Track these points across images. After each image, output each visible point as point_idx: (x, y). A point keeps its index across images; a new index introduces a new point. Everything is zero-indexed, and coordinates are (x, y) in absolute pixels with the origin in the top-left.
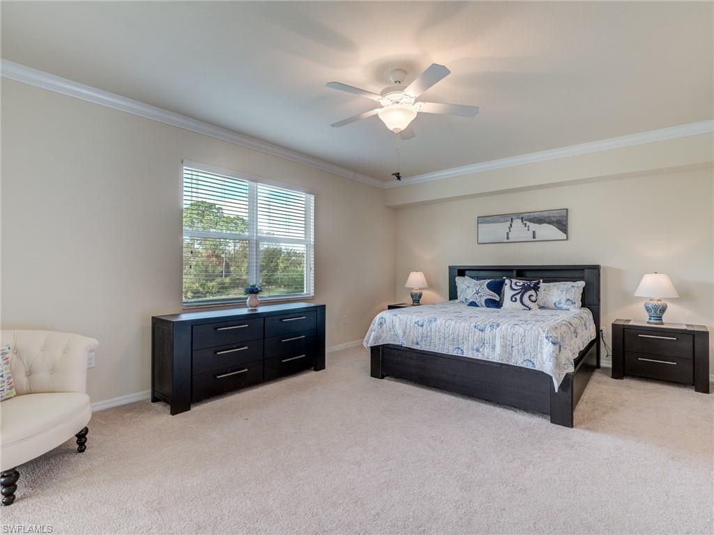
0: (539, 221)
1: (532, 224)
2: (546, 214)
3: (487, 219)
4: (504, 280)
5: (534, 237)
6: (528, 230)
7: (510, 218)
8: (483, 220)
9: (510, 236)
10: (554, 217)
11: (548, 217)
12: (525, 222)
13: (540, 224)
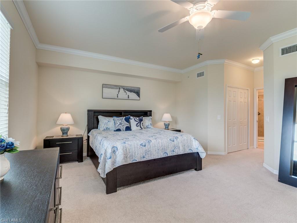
0: (131, 91)
1: (128, 92)
2: (133, 89)
3: (108, 86)
4: (130, 117)
5: (128, 98)
6: (126, 94)
7: (119, 87)
8: (104, 86)
9: (119, 96)
10: (136, 90)
11: (134, 90)
12: (125, 90)
13: (131, 92)
